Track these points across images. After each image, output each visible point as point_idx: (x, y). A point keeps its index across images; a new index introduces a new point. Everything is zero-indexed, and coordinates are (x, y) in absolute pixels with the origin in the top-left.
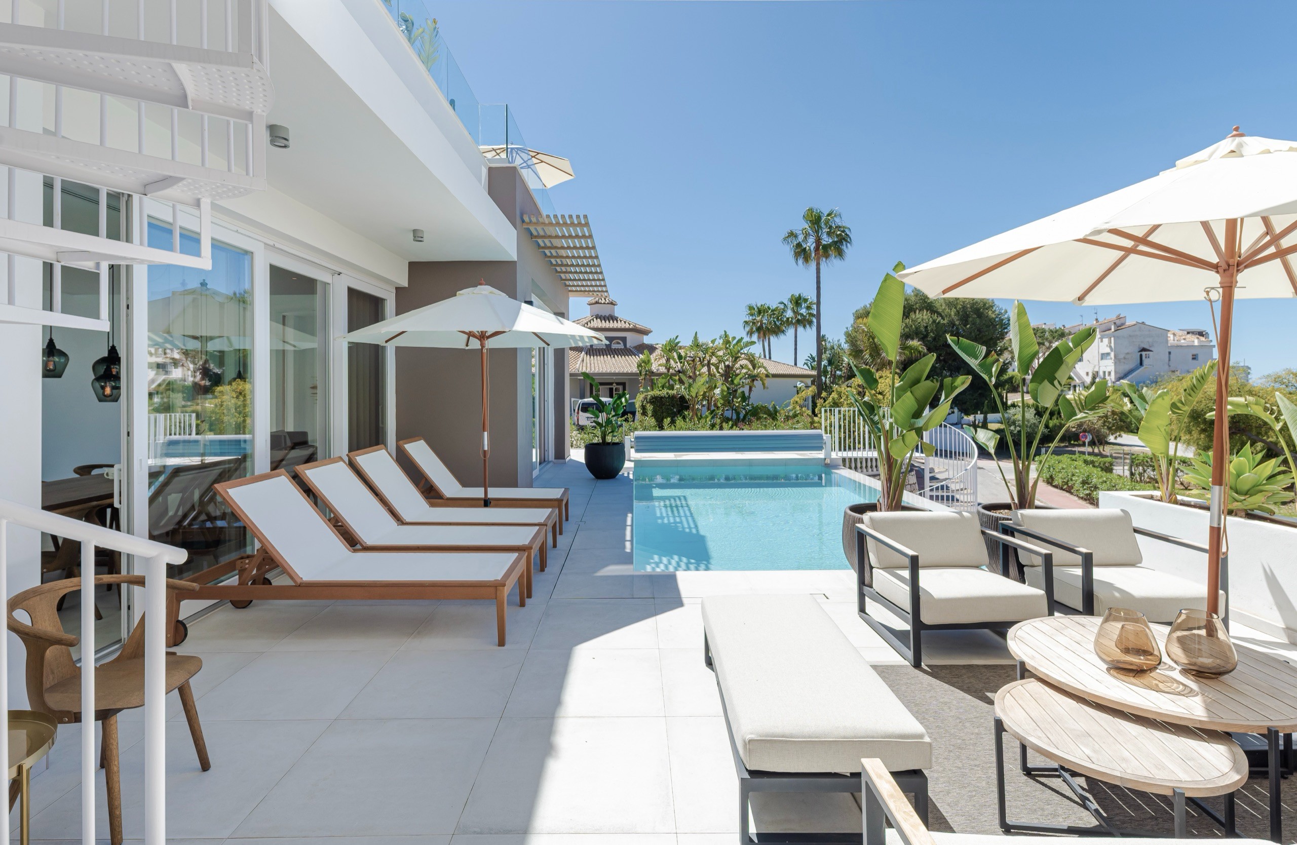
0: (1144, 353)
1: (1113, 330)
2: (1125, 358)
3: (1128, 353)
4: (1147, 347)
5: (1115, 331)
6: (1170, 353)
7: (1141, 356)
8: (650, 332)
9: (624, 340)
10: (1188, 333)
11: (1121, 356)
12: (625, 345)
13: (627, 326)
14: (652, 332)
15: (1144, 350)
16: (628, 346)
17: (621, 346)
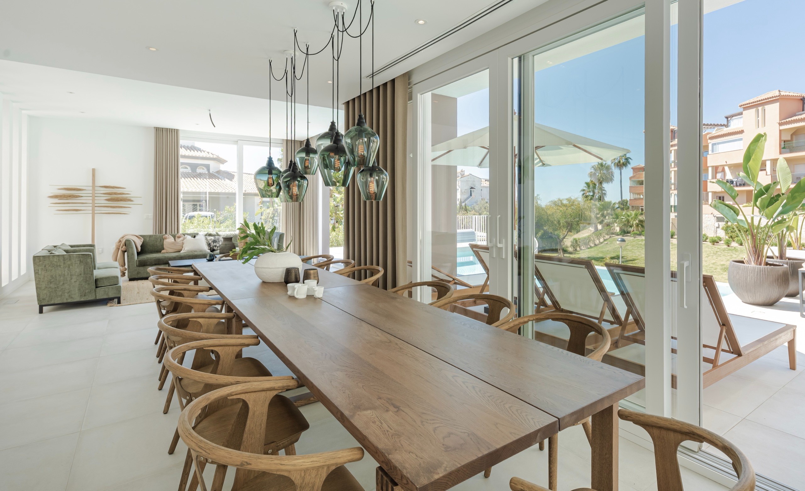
0: (472, 190)
1: (460, 177)
2: (464, 192)
3: (466, 190)
4: (473, 187)
5: (461, 178)
6: (481, 190)
7: (471, 191)
8: (226, 161)
9: (208, 167)
10: (486, 181)
11: (463, 191)
12: (209, 170)
13: (212, 156)
14: (227, 161)
15: (472, 188)
16: (211, 172)
17: (205, 171)
